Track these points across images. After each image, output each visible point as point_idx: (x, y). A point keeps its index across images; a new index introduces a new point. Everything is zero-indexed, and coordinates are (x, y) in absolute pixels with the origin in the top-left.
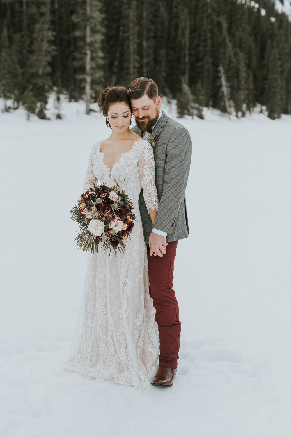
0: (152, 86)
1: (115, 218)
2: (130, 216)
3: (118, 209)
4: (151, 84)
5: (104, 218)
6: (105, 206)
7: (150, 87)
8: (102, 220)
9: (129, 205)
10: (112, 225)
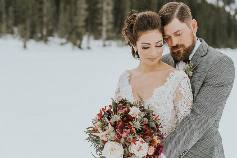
0: (182, 9)
1: (137, 139)
2: (157, 137)
3: (140, 128)
4: (181, 7)
5: (122, 140)
6: (124, 124)
7: (180, 10)
8: (119, 142)
9: (156, 124)
10: (133, 148)
